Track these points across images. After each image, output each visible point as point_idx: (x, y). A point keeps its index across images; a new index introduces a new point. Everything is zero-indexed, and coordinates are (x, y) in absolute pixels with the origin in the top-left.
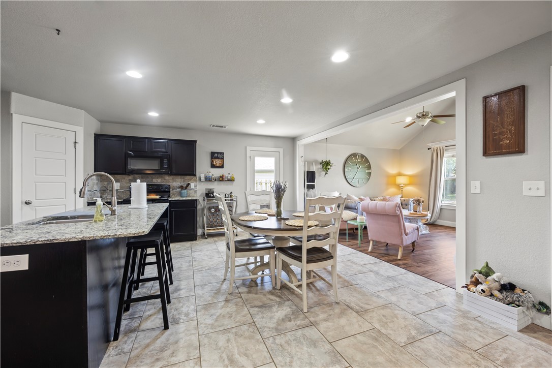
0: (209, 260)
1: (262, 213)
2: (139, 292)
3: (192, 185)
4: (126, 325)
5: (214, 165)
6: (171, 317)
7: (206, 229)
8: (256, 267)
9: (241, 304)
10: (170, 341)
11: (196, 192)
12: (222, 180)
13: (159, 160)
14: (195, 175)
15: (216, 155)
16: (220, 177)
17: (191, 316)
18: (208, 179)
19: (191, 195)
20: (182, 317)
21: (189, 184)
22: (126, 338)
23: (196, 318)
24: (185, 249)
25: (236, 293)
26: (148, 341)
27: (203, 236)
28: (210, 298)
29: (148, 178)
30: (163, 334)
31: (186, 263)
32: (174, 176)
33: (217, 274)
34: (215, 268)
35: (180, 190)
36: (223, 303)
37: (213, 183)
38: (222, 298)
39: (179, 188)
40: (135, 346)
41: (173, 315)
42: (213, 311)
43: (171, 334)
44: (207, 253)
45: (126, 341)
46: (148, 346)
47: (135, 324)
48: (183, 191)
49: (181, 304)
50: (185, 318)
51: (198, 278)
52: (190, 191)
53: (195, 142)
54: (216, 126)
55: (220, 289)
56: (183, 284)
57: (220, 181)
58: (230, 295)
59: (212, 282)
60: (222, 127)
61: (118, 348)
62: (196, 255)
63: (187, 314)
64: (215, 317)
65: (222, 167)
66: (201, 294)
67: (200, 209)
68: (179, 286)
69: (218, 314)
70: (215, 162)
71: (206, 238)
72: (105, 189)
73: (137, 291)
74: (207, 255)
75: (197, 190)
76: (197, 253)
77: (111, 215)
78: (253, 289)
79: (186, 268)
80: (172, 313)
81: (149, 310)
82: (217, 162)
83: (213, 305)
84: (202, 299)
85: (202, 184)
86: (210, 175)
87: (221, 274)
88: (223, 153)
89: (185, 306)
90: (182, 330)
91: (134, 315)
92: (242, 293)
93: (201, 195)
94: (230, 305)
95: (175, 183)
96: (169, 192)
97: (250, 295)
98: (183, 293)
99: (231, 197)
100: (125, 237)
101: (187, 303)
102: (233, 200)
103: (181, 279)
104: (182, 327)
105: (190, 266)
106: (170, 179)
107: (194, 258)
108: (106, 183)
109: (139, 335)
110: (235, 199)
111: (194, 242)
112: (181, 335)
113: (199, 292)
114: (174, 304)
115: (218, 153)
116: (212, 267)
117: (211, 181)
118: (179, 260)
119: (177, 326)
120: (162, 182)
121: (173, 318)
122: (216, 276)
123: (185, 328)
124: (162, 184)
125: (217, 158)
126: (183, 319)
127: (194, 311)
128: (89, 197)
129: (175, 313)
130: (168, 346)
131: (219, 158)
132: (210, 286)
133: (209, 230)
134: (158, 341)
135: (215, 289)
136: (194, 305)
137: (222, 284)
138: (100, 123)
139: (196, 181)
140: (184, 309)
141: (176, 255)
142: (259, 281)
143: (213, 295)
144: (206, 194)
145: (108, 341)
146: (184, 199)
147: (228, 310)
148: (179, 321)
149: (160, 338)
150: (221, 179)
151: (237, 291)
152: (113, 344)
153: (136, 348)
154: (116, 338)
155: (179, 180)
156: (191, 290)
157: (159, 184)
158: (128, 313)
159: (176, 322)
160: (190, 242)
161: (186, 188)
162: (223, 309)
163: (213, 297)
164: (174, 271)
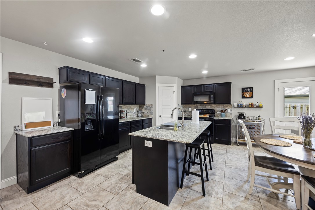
0: (238, 162)
1: (287, 139)
2: (194, 167)
3: (229, 110)
4: (186, 183)
5: (244, 96)
6: (208, 190)
7: (238, 139)
8: (279, 183)
9: (259, 207)
10: (205, 205)
11: (231, 114)
12: (252, 107)
13: (209, 96)
14: (231, 104)
15: (246, 90)
16: (250, 104)
17: (219, 196)
18: (240, 106)
19: (228, 116)
20: (214, 193)
21: (226, 109)
22: (185, 190)
23: (222, 199)
24: (222, 149)
25: (256, 196)
26: (194, 197)
27: (236, 143)
28: (234, 190)
29: (203, 105)
30: (202, 198)
31: (222, 159)
32: (217, 105)
33: (242, 175)
34: (241, 169)
35: (221, 112)
36: (243, 199)
37: (243, 109)
38: (243, 195)
39: (220, 111)
40: (188, 196)
41: (209, 189)
42: (234, 200)
43: (206, 201)
44: (237, 157)
45: (185, 191)
46: (193, 200)
47: (190, 184)
48: (223, 114)
49: (214, 185)
50: (215, 195)
51: (228, 172)
52: (227, 114)
53: (230, 83)
54: (245, 70)
55: (242, 186)
56: (218, 172)
57: (250, 107)
58: (250, 196)
59: (237, 178)
60: (251, 70)
61: (182, 193)
62: (229, 155)
63: (217, 193)
64: (235, 206)
65: (251, 97)
66: (228, 184)
67: (233, 125)
68: (215, 172)
69: (238, 205)
70: (246, 95)
71: (238, 145)
72: (185, 111)
73: (194, 166)
74: (236, 158)
75: (231, 113)
76: (229, 154)
77: (182, 127)
78: (272, 200)
79: (221, 162)
80: (208, 188)
81: (197, 180)
82: (248, 94)
83: (235, 196)
84: (228, 188)
85: (236, 109)
86: (242, 103)
87: (245, 175)
88: (252, 88)
89: (216, 187)
90: (212, 202)
91: (190, 179)
92: (261, 198)
93: (234, 117)
94: (248, 203)
95: (218, 108)
96: (214, 114)
97: (269, 204)
98: (217, 178)
99: (259, 119)
100: (181, 143)
101: (218, 186)
102: (261, 122)
103: (217, 168)
104: (212, 200)
105: (224, 161)
106: (215, 106)
107: (228, 157)
108: (185, 108)
109: (191, 192)
110: (263, 122)
111: (229, 146)
112: (211, 205)
113: (227, 182)
114: (210, 182)
115: (247, 88)
116: (239, 167)
117: (243, 107)
118: (218, 155)
119: (209, 197)
120: (211, 108)
121: (208, 191)
122: (241, 175)
123: (214, 202)
124: (211, 109)
125: (247, 91)
126: (214, 195)
127: (222, 194)
128: (179, 115)
129: (210, 188)
130: (203, 207)
131: (249, 92)
132: (236, 181)
133: (241, 140)
134: (199, 201)
135: (238, 185)
136: (222, 190)
137: (244, 184)
138: (183, 81)
139: (231, 107)
140: (216, 189)
141: (217, 152)
142: (281, 196)
143: (236, 189)
144: (238, 116)
145: (178, 187)
146: (223, 118)
147: (246, 206)
148: (211, 195)
149: (200, 199)
150: (250, 106)
151: (257, 195)
152: (180, 189)
153: (188, 198)
154: (181, 187)
155: (221, 107)
156: (222, 178)
157: (209, 109)
158: (188, 176)
159: (210, 195)
160: (226, 146)
161: (224, 112)
162: (242, 203)
163: (236, 190)
164: (214, 162)
